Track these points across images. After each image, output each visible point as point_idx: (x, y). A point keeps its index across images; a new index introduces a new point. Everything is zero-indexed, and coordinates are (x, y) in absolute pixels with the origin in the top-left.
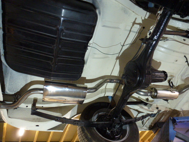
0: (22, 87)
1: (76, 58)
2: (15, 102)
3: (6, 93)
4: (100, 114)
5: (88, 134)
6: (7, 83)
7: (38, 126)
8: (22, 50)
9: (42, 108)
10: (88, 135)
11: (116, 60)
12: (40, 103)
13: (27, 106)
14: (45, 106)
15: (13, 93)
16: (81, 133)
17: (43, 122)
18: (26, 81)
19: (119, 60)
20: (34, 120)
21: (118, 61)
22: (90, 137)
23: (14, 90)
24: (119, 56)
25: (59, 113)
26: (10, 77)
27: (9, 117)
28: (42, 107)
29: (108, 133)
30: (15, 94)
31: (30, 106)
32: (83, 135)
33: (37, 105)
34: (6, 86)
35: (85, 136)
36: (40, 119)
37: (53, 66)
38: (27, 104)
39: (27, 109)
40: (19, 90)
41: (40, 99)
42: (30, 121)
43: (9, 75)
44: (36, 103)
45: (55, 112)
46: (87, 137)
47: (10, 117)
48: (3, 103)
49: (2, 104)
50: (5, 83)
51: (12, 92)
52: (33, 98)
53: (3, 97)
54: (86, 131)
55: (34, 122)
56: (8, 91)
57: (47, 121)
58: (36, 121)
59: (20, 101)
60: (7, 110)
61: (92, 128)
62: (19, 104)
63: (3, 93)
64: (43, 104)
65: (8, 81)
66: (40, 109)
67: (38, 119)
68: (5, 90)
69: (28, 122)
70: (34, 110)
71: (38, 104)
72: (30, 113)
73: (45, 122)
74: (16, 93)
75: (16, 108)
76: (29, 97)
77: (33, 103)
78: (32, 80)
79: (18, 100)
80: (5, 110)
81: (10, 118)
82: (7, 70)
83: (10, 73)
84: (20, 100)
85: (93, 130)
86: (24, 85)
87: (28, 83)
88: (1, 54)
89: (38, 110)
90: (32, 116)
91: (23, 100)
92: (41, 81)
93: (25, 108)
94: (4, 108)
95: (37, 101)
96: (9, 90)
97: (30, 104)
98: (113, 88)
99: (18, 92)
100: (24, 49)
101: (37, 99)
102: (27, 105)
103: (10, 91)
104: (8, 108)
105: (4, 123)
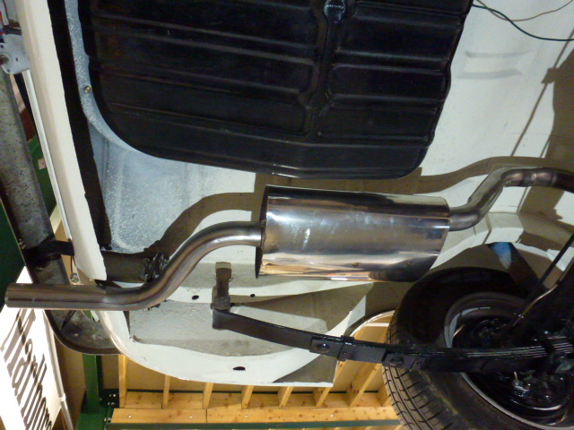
0: (170, 221)
1: (415, 58)
2: (151, 282)
3: (115, 250)
4: (464, 313)
5: (445, 400)
6: (113, 211)
7: (241, 369)
8: (166, 39)
9: (252, 300)
10: (447, 402)
11: (543, 85)
12: (245, 284)
13: (195, 297)
14: (263, 292)
15: (140, 249)
16: (412, 392)
17: (260, 354)
18: (185, 197)
19: (555, 88)
20: (224, 349)
21: (551, 87)
22: (455, 412)
23: (141, 236)
24: (558, 66)
25: (316, 317)
26: (125, 185)
27: (136, 339)
28: (253, 296)
29: (521, 392)
30: (148, 253)
31: (206, 295)
32: (422, 404)
33: (234, 291)
34: (111, 221)
35: (431, 409)
36: (247, 343)
37: (308, 108)
38: (193, 286)
39: (192, 305)
40: (159, 238)
41: (239, 265)
42: (212, 353)
43: (120, 177)
44: (230, 284)
45: (301, 315)
46: (439, 414)
47: (138, 337)
48: (108, 288)
49: (104, 292)
50: (108, 211)
51: (137, 245)
52: (214, 262)
53: (106, 263)
54: (433, 388)
55: (225, 355)
56: (121, 243)
57: (276, 351)
58: (233, 354)
59: (170, 279)
60: (127, 314)
61: (456, 373)
62: (170, 288)
63: (104, 250)
64: (253, 285)
65: (118, 202)
66: (243, 304)
67: (238, 342)
68: (110, 238)
69: (204, 355)
70: (226, 311)
71: (236, 286)
72: (210, 320)
73: (269, 353)
74: (152, 246)
75: (157, 306)
76: (202, 261)
77: (215, 283)
78: (208, 194)
79: (162, 274)
80: (120, 314)
81: (137, 344)
82: (108, 154)
83: (121, 170)
84: (168, 273)
85: (461, 384)
86: (177, 216)
87: (191, 204)
88: (81, 86)
89: (236, 310)
90: (216, 331)
91: (183, 272)
92: (241, 194)
93: (186, 305)
94: (114, 306)
95: (230, 276)
96: (123, 238)
97: (206, 287)
98: (514, 210)
99: (157, 242)
100: (176, 34)
101: (228, 267)
102: (194, 292)
103: (128, 243)
104: (127, 306)
105: (119, 355)
